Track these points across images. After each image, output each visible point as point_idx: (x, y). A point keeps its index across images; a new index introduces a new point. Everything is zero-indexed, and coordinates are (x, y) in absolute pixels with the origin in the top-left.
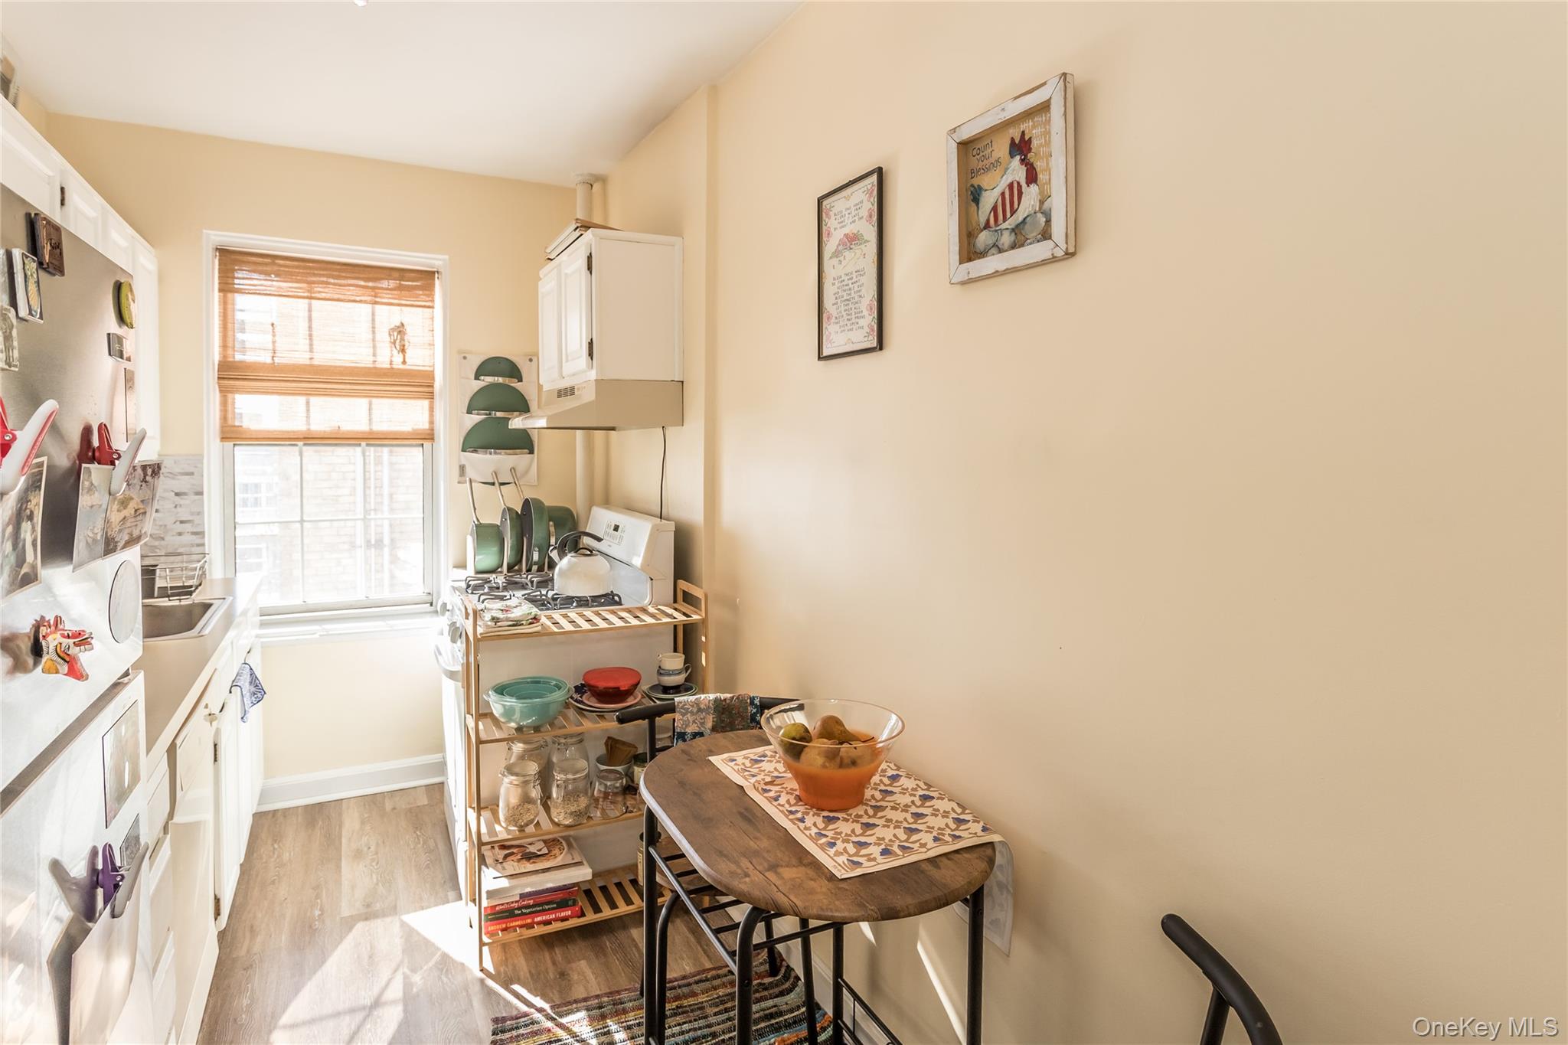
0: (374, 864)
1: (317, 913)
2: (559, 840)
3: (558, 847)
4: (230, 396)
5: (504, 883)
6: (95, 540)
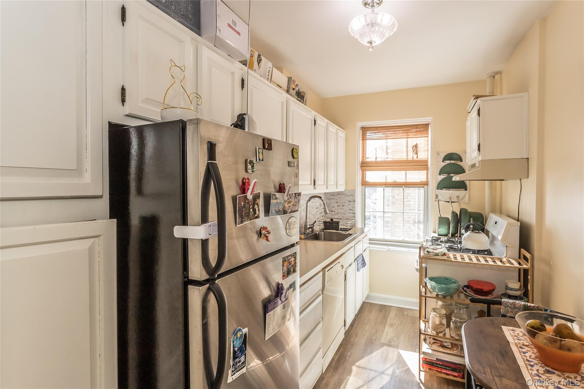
0: (395, 330)
1: (375, 338)
2: (458, 345)
3: (457, 347)
4: (365, 172)
5: (430, 351)
6: (279, 211)
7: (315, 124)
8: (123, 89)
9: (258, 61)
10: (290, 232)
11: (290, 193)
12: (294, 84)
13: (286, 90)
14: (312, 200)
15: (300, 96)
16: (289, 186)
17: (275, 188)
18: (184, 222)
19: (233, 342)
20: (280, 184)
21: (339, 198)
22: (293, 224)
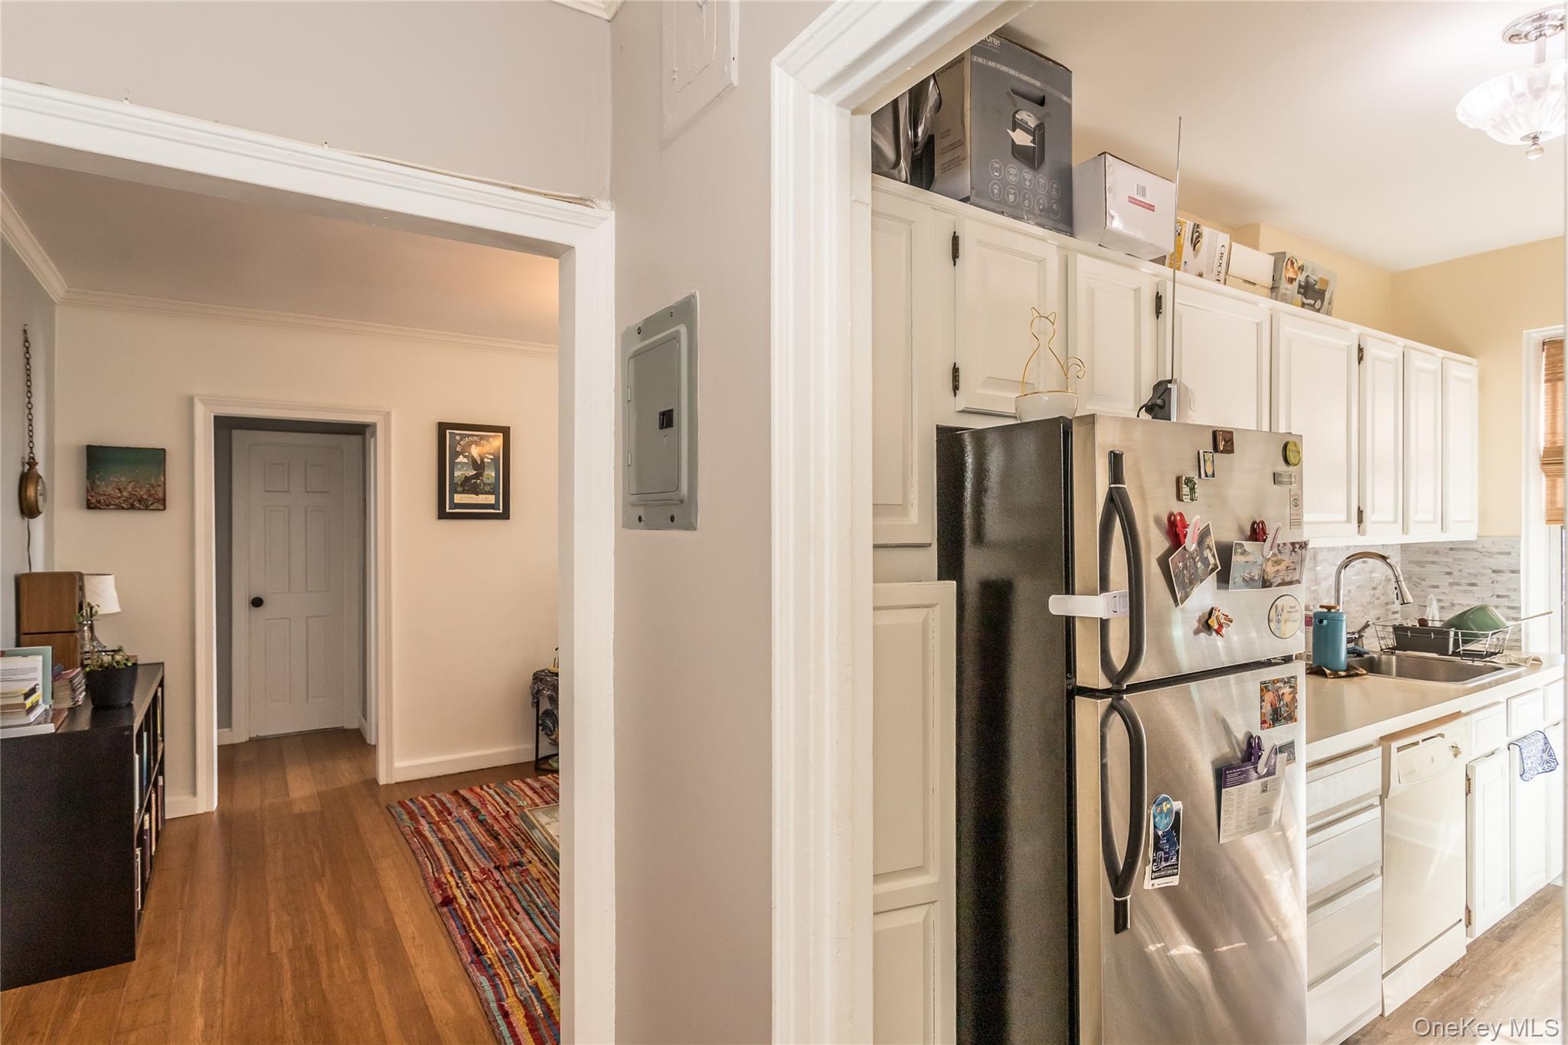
6: (1252, 579)
7: (1360, 359)
8: (955, 370)
9: (1194, 239)
10: (1279, 629)
11: (1278, 542)
12: (1293, 268)
13: (1268, 288)
14: (1357, 564)
15: (1312, 294)
16: (1275, 527)
17: (1241, 530)
18: (1069, 589)
19: (1155, 817)
20: (1254, 523)
21: (1454, 559)
22: (1288, 612)
